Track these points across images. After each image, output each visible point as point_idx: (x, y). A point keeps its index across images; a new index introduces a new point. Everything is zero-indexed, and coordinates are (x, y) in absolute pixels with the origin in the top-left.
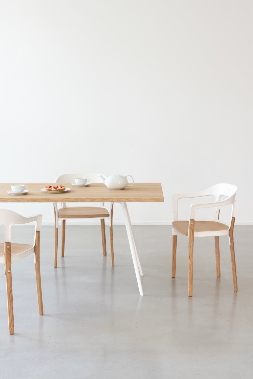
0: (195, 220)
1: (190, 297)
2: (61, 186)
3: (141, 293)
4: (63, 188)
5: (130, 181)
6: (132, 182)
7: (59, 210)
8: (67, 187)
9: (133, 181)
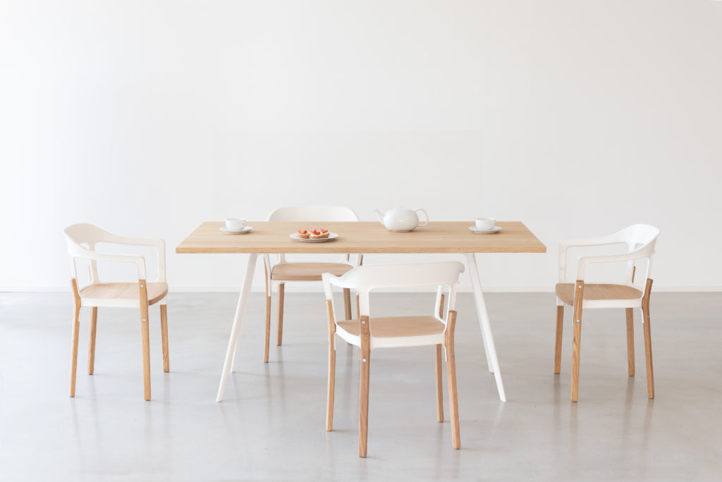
0: (585, 282)
1: (574, 403)
2: (322, 230)
3: (503, 398)
4: (326, 233)
5: (422, 219)
6: (426, 221)
7: (274, 267)
8: (333, 232)
9: (428, 219)
